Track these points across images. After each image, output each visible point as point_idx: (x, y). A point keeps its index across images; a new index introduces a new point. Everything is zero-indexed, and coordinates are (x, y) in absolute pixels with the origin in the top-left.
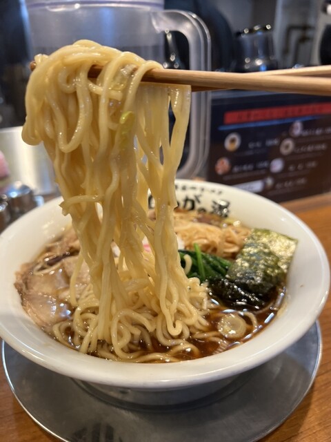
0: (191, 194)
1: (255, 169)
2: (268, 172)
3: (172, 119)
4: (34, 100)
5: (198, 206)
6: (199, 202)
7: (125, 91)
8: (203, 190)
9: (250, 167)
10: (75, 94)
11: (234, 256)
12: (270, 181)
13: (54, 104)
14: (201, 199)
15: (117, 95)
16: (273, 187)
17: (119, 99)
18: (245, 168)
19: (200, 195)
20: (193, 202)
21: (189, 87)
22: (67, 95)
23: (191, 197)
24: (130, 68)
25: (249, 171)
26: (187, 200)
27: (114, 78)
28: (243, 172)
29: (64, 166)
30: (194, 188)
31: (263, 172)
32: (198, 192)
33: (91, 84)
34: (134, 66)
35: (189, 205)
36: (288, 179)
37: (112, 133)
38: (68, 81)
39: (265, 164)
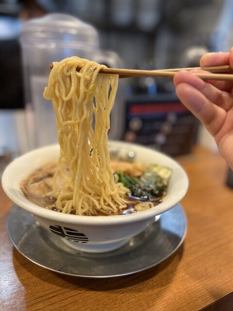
3: (111, 89)
4: (52, 79)
7: (91, 76)
10: (70, 77)
11: (139, 177)
13: (61, 80)
15: (88, 77)
17: (89, 79)
21: (118, 75)
22: (66, 77)
24: (94, 67)
27: (87, 71)
29: (63, 110)
33: (77, 73)
34: (95, 67)
37: (85, 93)
38: (67, 71)
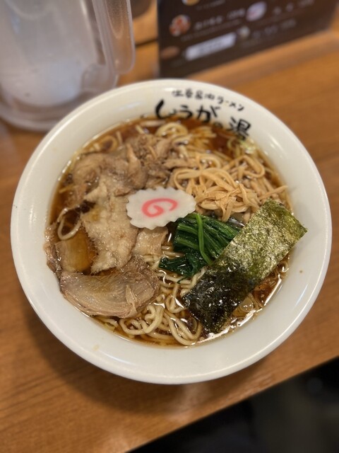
0: (207, 104)
1: (225, 20)
2: (244, 21)
5: (213, 119)
6: (216, 115)
8: (221, 100)
9: (219, 20)
12: (244, 32)
14: (217, 112)
16: (250, 37)
18: (212, 21)
19: (217, 108)
20: (208, 114)
23: (207, 108)
25: (216, 25)
26: (201, 111)
28: (209, 27)
30: (210, 97)
31: (237, 22)
32: (215, 103)
35: (204, 116)
36: (270, 25)
39: (241, 12)
